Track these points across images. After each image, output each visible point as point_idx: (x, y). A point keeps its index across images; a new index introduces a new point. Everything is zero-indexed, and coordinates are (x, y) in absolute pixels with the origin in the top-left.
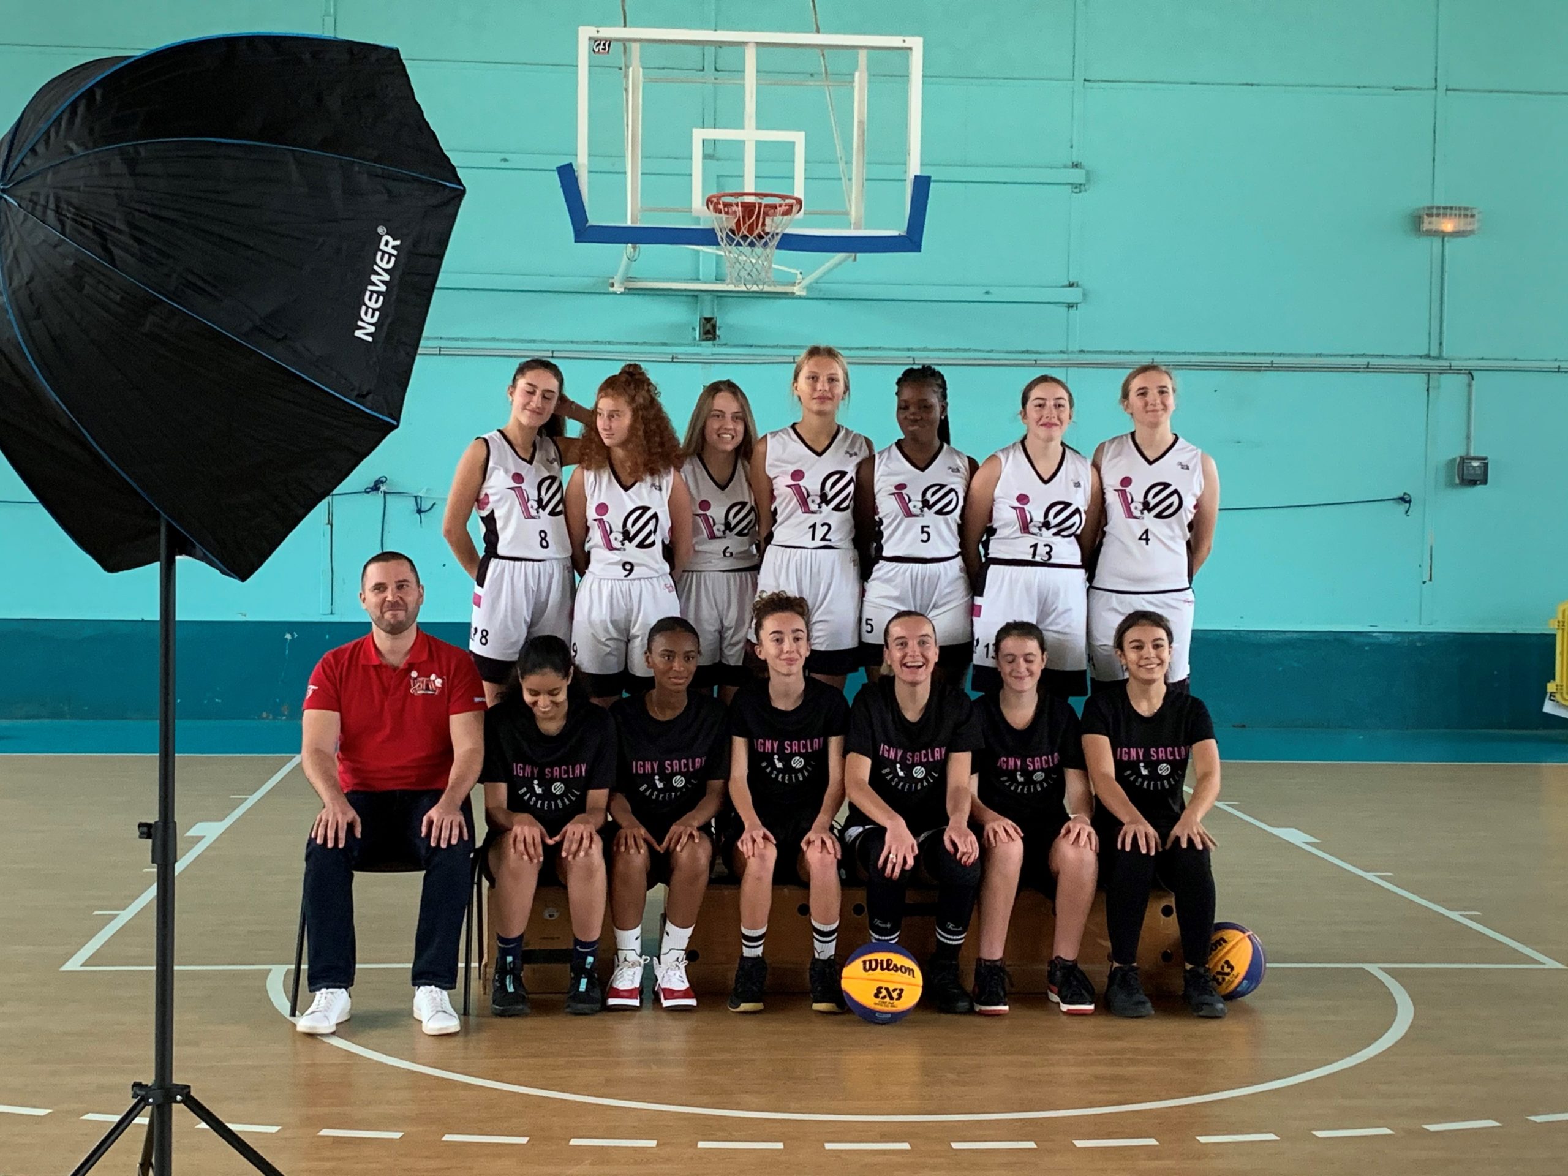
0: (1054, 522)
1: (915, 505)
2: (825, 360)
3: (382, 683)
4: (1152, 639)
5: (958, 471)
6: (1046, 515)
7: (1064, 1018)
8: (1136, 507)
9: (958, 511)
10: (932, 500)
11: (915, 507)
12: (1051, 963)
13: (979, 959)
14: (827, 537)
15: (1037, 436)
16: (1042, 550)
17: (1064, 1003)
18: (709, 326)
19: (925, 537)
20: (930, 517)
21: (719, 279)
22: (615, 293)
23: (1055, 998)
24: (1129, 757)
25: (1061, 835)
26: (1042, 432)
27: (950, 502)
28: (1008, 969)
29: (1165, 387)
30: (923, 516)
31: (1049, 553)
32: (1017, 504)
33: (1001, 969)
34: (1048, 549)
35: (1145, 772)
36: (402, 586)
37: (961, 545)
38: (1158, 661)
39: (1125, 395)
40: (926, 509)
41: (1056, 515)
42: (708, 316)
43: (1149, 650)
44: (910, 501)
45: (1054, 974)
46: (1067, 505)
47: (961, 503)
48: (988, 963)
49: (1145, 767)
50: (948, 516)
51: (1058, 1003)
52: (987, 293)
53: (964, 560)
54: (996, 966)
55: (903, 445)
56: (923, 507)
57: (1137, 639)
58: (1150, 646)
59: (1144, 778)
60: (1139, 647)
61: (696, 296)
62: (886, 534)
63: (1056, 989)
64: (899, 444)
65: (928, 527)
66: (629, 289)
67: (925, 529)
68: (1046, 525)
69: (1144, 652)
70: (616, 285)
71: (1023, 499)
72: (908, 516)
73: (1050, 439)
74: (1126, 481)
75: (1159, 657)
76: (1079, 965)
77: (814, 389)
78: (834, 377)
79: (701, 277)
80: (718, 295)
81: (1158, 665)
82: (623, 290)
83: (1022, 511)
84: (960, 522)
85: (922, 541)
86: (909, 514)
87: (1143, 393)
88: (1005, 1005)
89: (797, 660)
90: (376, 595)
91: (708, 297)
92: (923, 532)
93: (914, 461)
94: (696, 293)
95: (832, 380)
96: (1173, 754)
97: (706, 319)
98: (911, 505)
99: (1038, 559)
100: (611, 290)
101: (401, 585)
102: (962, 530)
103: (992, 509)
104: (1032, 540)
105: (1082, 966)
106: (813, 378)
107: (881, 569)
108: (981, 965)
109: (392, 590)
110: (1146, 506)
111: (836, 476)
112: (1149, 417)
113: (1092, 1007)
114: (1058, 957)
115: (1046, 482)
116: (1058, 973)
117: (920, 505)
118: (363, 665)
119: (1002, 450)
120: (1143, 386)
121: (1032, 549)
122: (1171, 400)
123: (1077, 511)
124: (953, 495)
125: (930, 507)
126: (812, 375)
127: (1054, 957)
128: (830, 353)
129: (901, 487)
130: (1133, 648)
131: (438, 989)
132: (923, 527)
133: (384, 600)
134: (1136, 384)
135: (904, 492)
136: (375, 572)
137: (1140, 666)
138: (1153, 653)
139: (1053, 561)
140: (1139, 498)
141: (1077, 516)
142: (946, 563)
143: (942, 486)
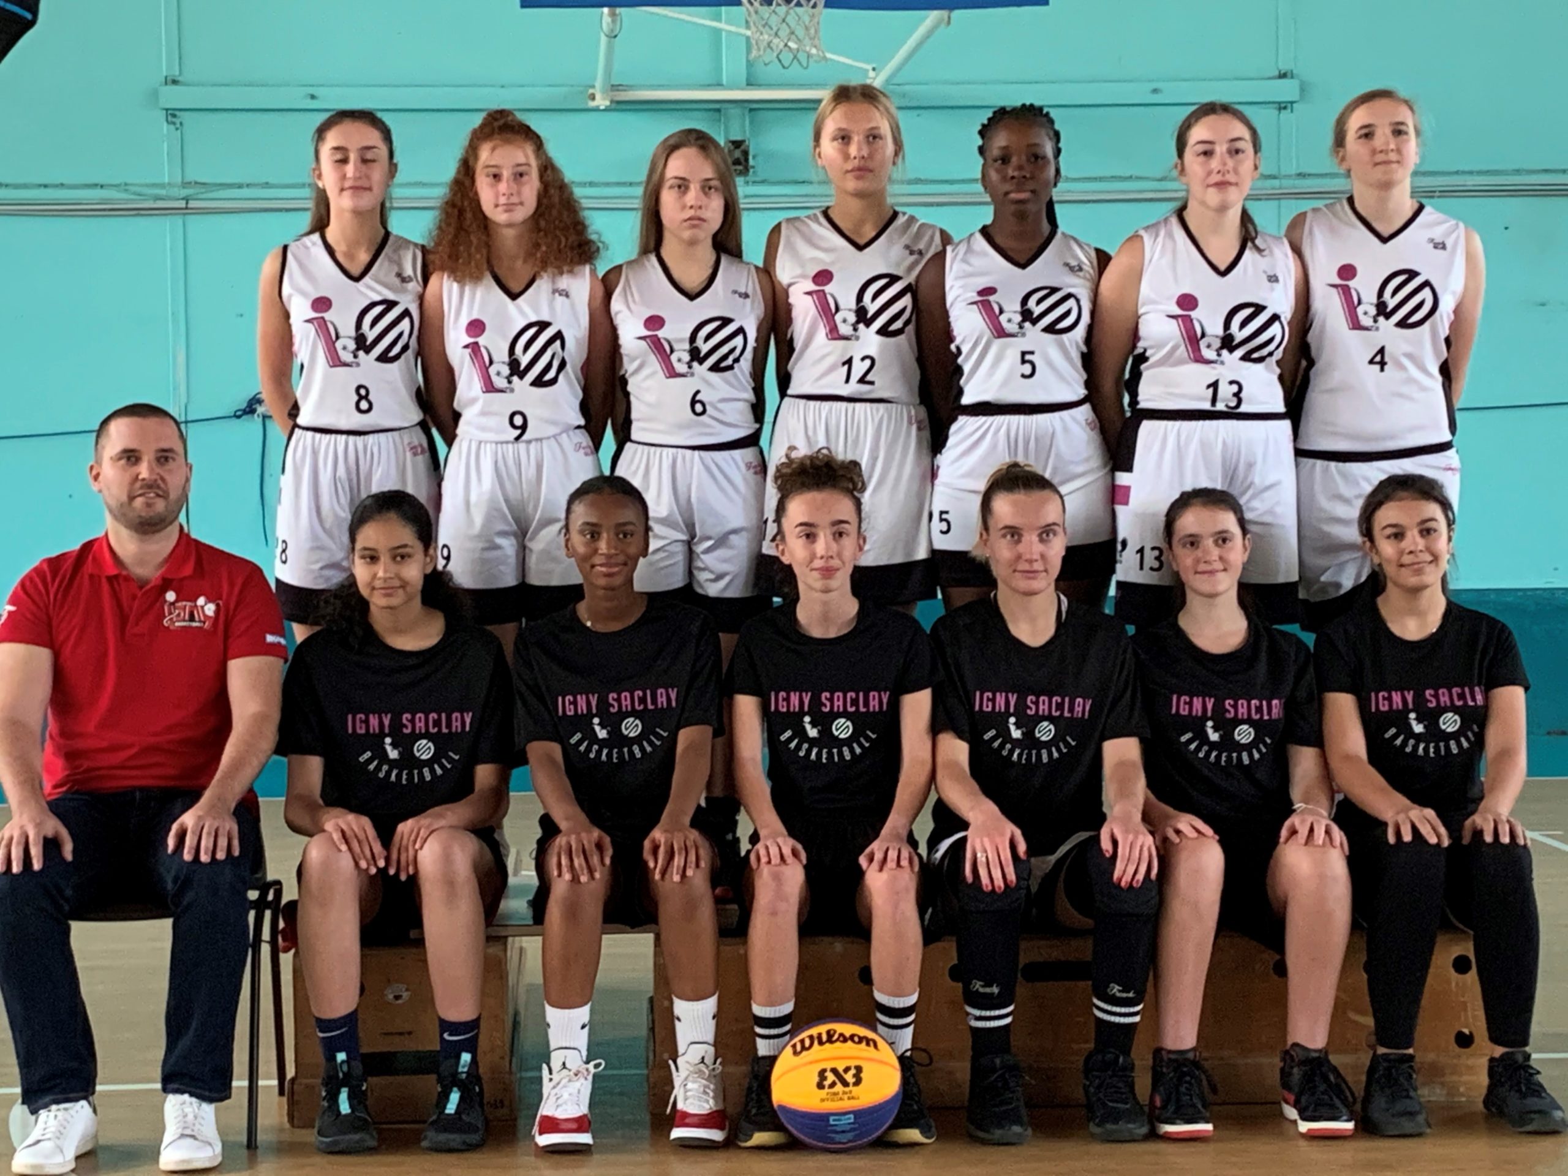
0: (1239, 336)
1: (1011, 318)
2: (861, 108)
3: (119, 605)
4: (1419, 520)
5: (1081, 269)
6: (1227, 324)
7: (1303, 1143)
8: (1367, 310)
9: (1080, 332)
10: (1037, 311)
11: (1009, 321)
12: (1287, 1055)
13: (1158, 1052)
14: (869, 378)
15: (1203, 203)
16: (1226, 391)
17: (1305, 1119)
18: (737, 154)
19: (1027, 369)
20: (1034, 337)
21: (750, 84)
22: (596, 109)
23: (1291, 1113)
24: (1391, 705)
25: (1282, 840)
26: (1213, 197)
27: (1067, 314)
28: (1207, 1065)
29: (1402, 123)
30: (1024, 335)
31: (1237, 395)
32: (1178, 311)
33: (1196, 1064)
34: (1235, 388)
35: (1418, 728)
36: (166, 459)
37: (1088, 384)
38: (1430, 558)
39: (1340, 140)
40: (1027, 325)
41: (1244, 324)
42: (739, 138)
43: (1414, 539)
44: (1001, 311)
45: (1290, 1074)
46: (1259, 309)
47: (1086, 319)
48: (1172, 1056)
49: (1419, 720)
50: (1065, 337)
51: (1295, 1122)
52: (1155, 91)
53: (1095, 409)
54: (1186, 1059)
55: (991, 231)
56: (1024, 321)
57: (1394, 522)
58: (1416, 532)
59: (1418, 738)
60: (1399, 535)
61: (718, 110)
62: (967, 369)
63: (1292, 1098)
64: (985, 232)
65: (1032, 353)
66: (619, 102)
67: (1028, 357)
68: (1228, 343)
69: (1407, 544)
70: (598, 96)
71: (1187, 302)
72: (999, 336)
73: (1223, 208)
74: (1347, 272)
75: (1429, 550)
76: (1331, 1058)
77: (846, 157)
78: (876, 132)
79: (724, 82)
80: (752, 108)
81: (1431, 562)
82: (608, 103)
83: (1187, 321)
84: (1084, 349)
85: (1023, 376)
86: (1001, 333)
87: (1367, 133)
88: (1207, 1122)
89: (838, 569)
90: (124, 469)
91: (735, 111)
92: (1024, 362)
93: (1010, 253)
94: (717, 106)
95: (873, 136)
96: (1462, 696)
97: (734, 143)
98: (1003, 319)
99: (1220, 406)
100: (592, 104)
101: (164, 457)
102: (1089, 361)
103: (1137, 324)
104: (1209, 374)
105: (1334, 1059)
106: (843, 138)
107: (963, 429)
108: (1162, 1060)
109: (149, 462)
110: (1382, 310)
111: (882, 282)
112: (1378, 174)
113: (1350, 1125)
114: (1296, 1045)
115: (1223, 274)
116: (1295, 1070)
117: (1018, 318)
118: (91, 576)
119: (1146, 228)
120: (1367, 121)
121: (1211, 390)
122: (1412, 146)
123: (1275, 318)
124: (1071, 303)
125: (1035, 322)
126: (842, 133)
127: (1290, 1043)
128: (868, 95)
129: (990, 291)
130: (1389, 537)
131: (194, 1100)
132: (1023, 354)
133: (136, 478)
134: (1356, 121)
135: (992, 298)
136: (119, 435)
137: (1402, 566)
138: (1421, 543)
139: (1244, 408)
140: (1370, 297)
141: (1277, 325)
142: (1065, 414)
143: (1054, 290)
